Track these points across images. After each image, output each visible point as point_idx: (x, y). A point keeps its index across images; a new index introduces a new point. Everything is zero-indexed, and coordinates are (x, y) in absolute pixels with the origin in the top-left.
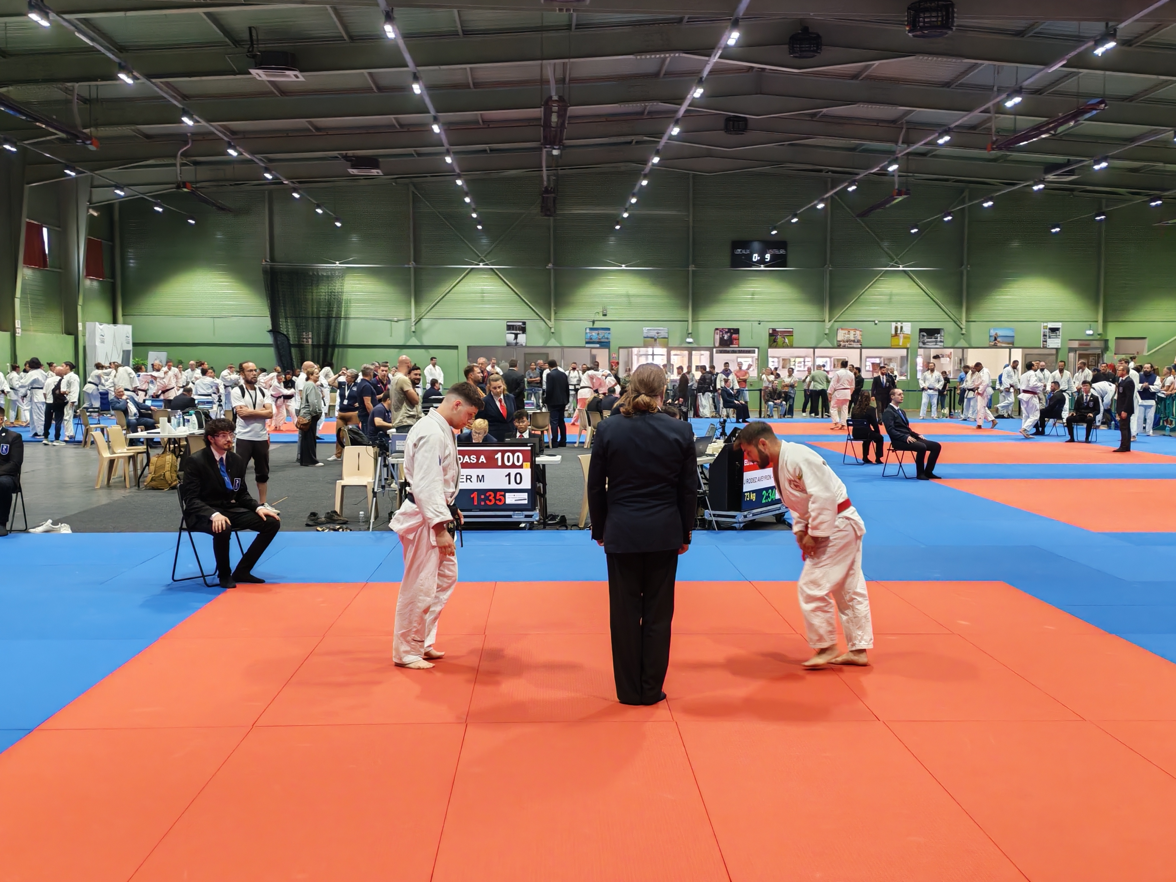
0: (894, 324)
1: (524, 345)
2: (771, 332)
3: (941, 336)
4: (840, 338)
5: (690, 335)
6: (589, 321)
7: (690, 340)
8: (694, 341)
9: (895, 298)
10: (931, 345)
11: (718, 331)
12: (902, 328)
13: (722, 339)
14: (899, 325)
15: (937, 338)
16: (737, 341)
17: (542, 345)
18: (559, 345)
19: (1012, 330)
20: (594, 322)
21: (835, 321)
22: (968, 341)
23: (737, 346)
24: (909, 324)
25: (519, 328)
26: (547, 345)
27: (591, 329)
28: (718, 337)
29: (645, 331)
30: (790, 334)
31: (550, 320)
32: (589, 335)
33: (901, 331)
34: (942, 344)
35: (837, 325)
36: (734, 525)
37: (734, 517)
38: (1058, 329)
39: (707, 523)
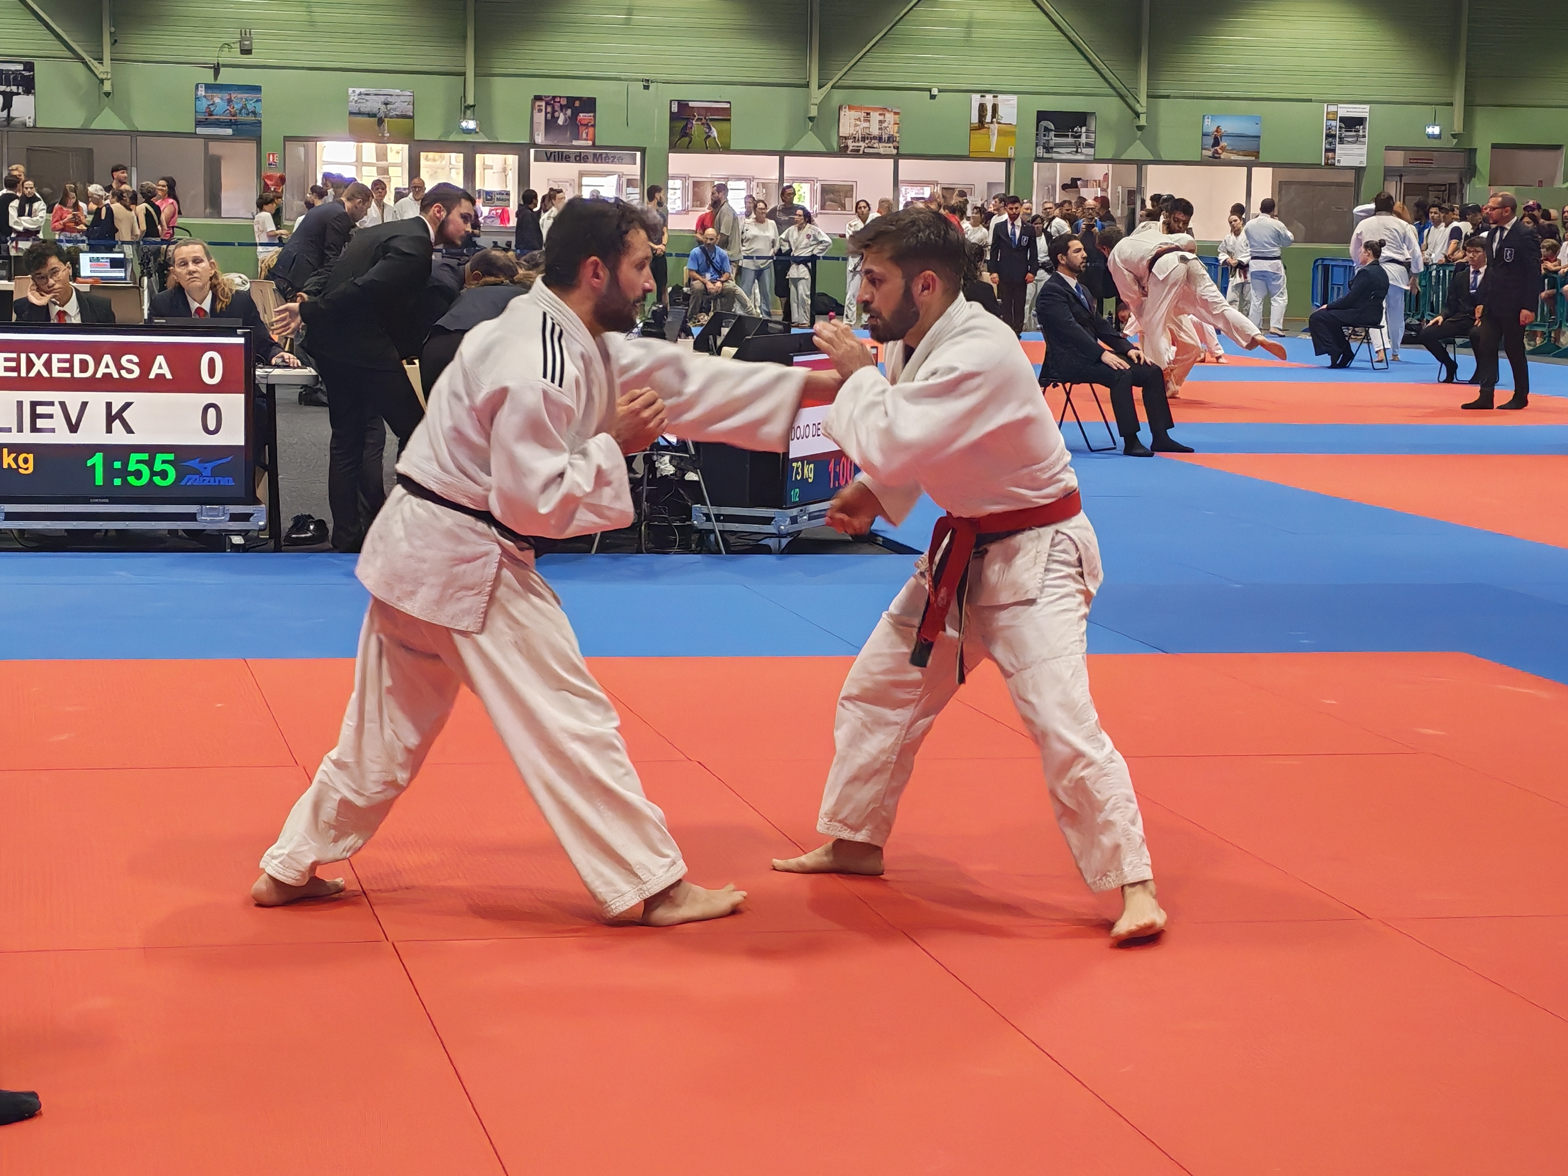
0: (976, 99)
1: (30, 123)
2: (675, 109)
3: (1087, 131)
4: (846, 129)
5: (469, 112)
6: (204, 65)
7: (471, 124)
8: (480, 124)
9: (978, 34)
10: (1064, 153)
11: (543, 104)
12: (995, 108)
13: (550, 124)
14: (989, 99)
15: (1080, 137)
16: (591, 130)
17: (78, 126)
18: (124, 127)
19: (1258, 120)
20: (217, 69)
21: (833, 87)
22: (1151, 143)
23: (590, 143)
24: (1015, 97)
25: (15, 79)
26: (93, 127)
27: (208, 87)
28: (540, 118)
29: (354, 97)
30: (723, 115)
31: (100, 60)
32: (203, 104)
33: (993, 116)
34: (1090, 151)
35: (838, 96)
36: (766, 542)
37: (768, 521)
38: (1360, 121)
39: (695, 537)
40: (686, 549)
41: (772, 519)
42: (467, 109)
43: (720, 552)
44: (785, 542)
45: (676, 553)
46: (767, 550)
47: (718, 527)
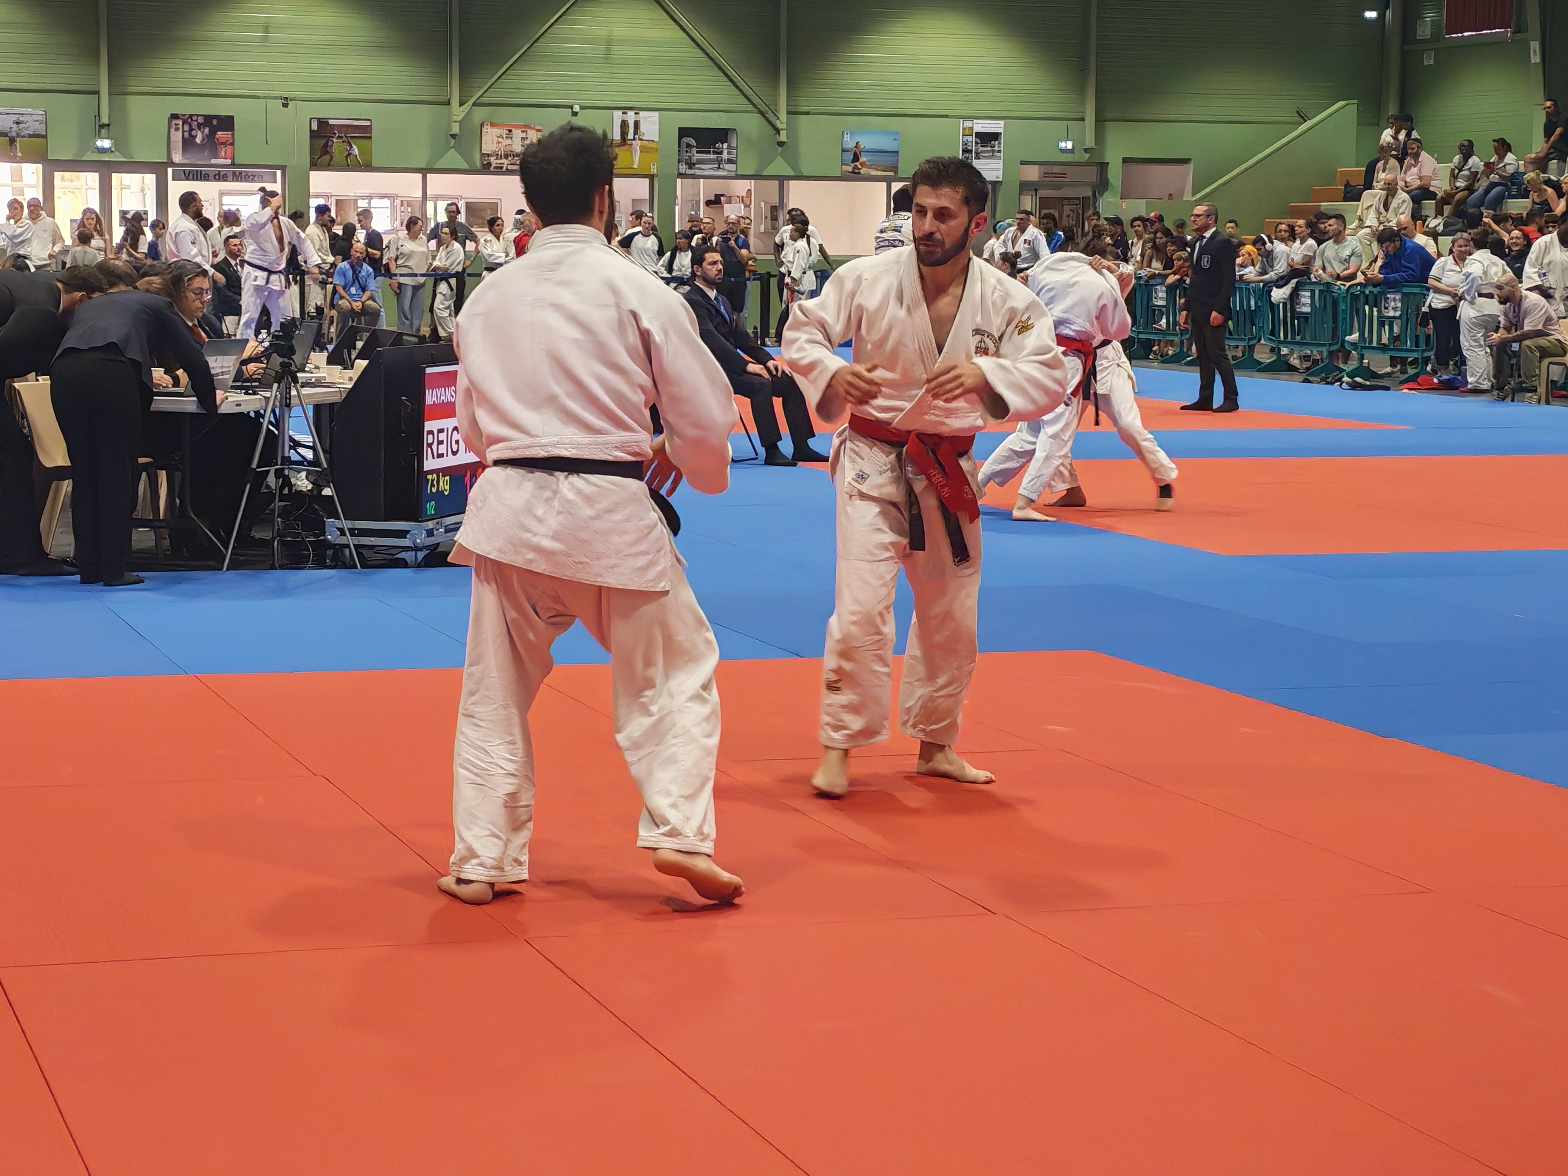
0: (618, 115)
2: (315, 127)
3: (729, 147)
4: (488, 146)
5: (103, 131)
7: (106, 143)
8: (116, 144)
9: (619, 51)
10: (708, 169)
11: (180, 122)
12: (637, 124)
13: (188, 143)
14: (631, 117)
15: (721, 153)
16: (229, 148)
19: (896, 136)
21: (474, 104)
22: (792, 159)
23: (229, 162)
24: (656, 114)
28: (177, 137)
30: (364, 133)
33: (635, 133)
34: (732, 167)
35: (480, 113)
36: (403, 555)
37: (403, 534)
38: (995, 136)
39: (330, 552)
40: (321, 564)
41: (408, 532)
42: (102, 128)
43: (356, 567)
44: (421, 555)
45: (310, 568)
46: (403, 564)
47: (351, 541)
